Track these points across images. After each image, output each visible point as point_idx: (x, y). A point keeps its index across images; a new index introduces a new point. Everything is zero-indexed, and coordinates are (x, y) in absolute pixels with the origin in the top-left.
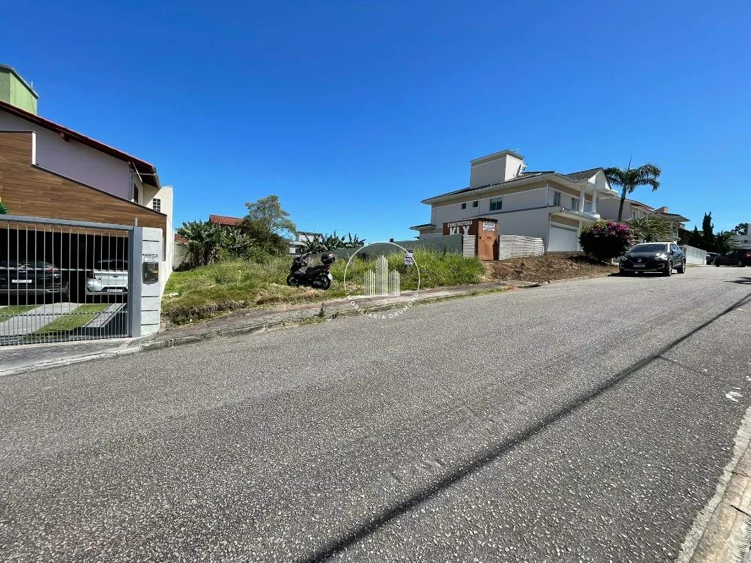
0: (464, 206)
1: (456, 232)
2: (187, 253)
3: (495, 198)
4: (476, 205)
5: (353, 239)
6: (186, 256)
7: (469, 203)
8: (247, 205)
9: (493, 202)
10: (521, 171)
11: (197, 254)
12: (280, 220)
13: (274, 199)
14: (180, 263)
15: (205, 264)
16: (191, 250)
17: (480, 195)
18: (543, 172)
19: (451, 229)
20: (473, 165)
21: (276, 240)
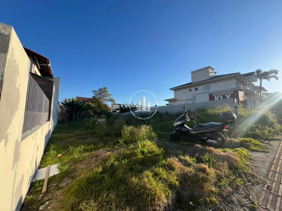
0: (190, 90)
1: (219, 98)
4: (196, 89)
7: (193, 89)
8: (93, 91)
12: (108, 98)
13: (105, 88)
15: (75, 118)
17: (198, 85)
19: (215, 97)
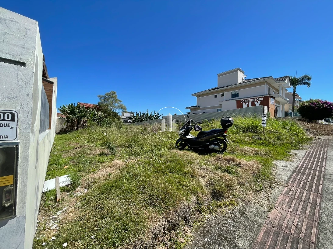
0: (216, 96)
2: (65, 123)
3: (234, 92)
4: (223, 95)
5: (156, 114)
6: (64, 125)
7: (219, 95)
8: (99, 97)
9: (233, 93)
10: (243, 79)
11: (72, 123)
12: (117, 104)
13: (114, 93)
14: (60, 129)
15: (77, 129)
16: (68, 121)
17: (225, 90)
18: (261, 78)
19: (244, 104)
20: (219, 76)
21: (115, 115)
